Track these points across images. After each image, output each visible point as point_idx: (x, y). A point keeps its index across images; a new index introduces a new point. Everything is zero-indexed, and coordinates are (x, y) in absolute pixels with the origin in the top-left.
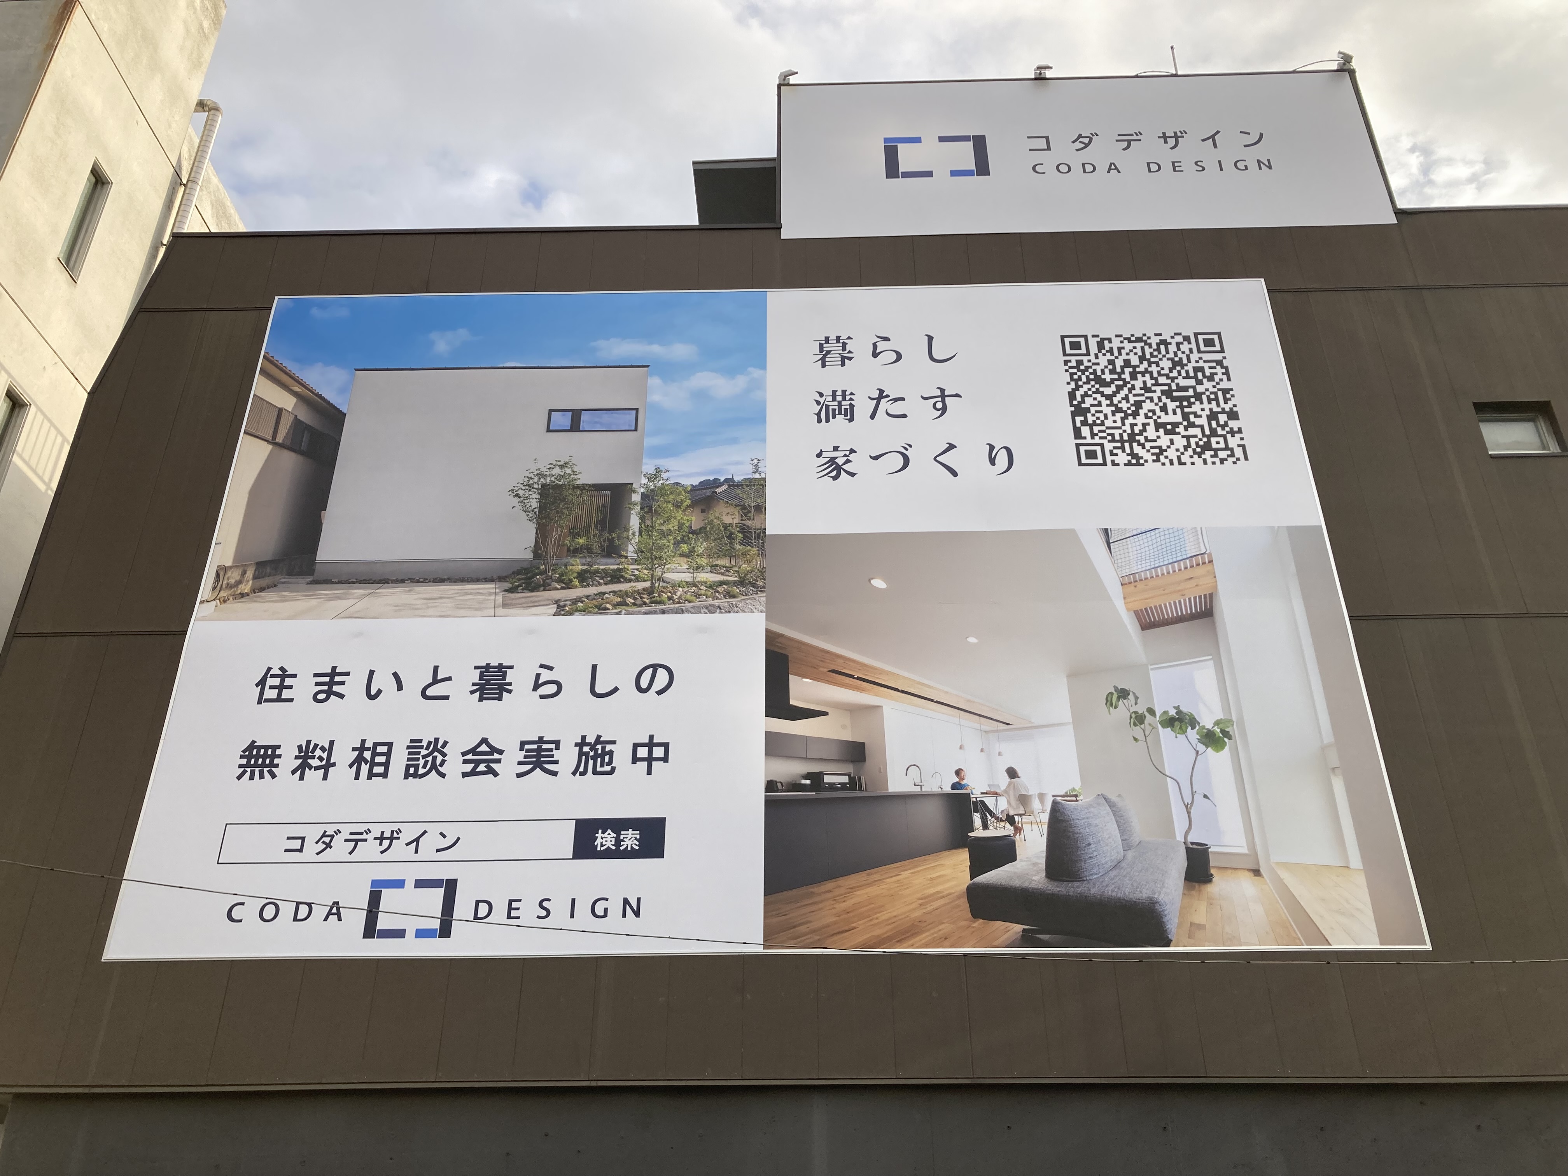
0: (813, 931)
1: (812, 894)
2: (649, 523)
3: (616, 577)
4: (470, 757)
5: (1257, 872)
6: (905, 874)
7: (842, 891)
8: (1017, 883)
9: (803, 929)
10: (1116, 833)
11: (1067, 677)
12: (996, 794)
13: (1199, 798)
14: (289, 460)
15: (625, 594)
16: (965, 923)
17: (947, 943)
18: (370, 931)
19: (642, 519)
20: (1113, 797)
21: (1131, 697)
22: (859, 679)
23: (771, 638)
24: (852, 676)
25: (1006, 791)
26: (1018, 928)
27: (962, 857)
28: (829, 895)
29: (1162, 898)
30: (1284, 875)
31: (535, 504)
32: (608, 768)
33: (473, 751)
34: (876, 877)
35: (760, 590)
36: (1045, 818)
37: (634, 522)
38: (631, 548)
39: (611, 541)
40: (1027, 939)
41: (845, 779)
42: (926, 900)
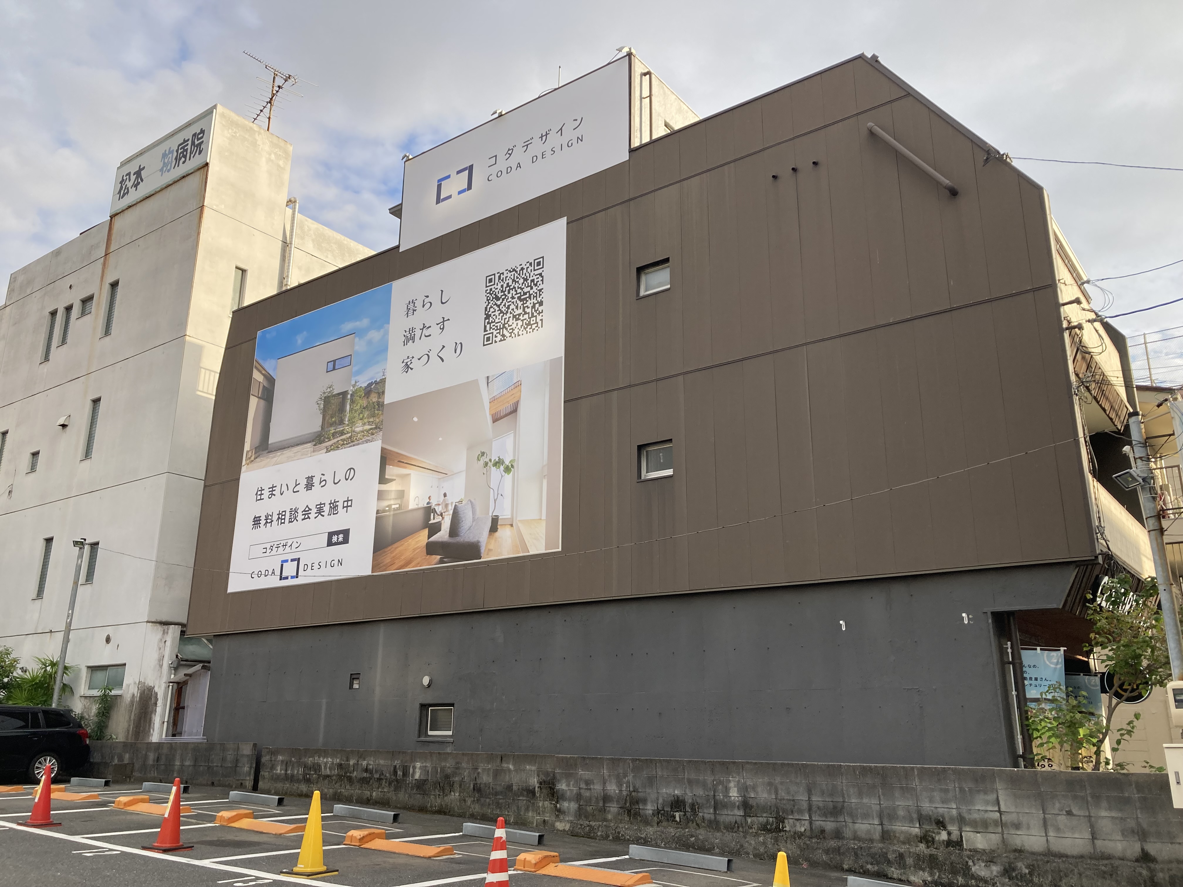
0: (384, 566)
1: (385, 552)
2: (352, 407)
3: (342, 433)
4: (304, 513)
5: (512, 525)
6: (410, 541)
7: (393, 549)
8: (440, 540)
9: (381, 565)
10: (471, 515)
11: (468, 449)
12: (439, 505)
13: (499, 495)
14: (262, 402)
15: (344, 440)
16: (424, 557)
17: (419, 565)
18: (281, 578)
19: (350, 406)
20: (473, 500)
21: (485, 455)
22: (406, 463)
23: (383, 450)
24: (403, 462)
25: (442, 503)
26: (439, 557)
27: (426, 532)
28: (390, 552)
29: (481, 540)
30: (520, 525)
31: (322, 406)
32: (336, 512)
33: (304, 511)
34: (402, 543)
35: (381, 429)
36: (451, 512)
37: (348, 407)
38: (347, 420)
39: (341, 418)
40: (441, 561)
41: (398, 506)
42: (415, 550)
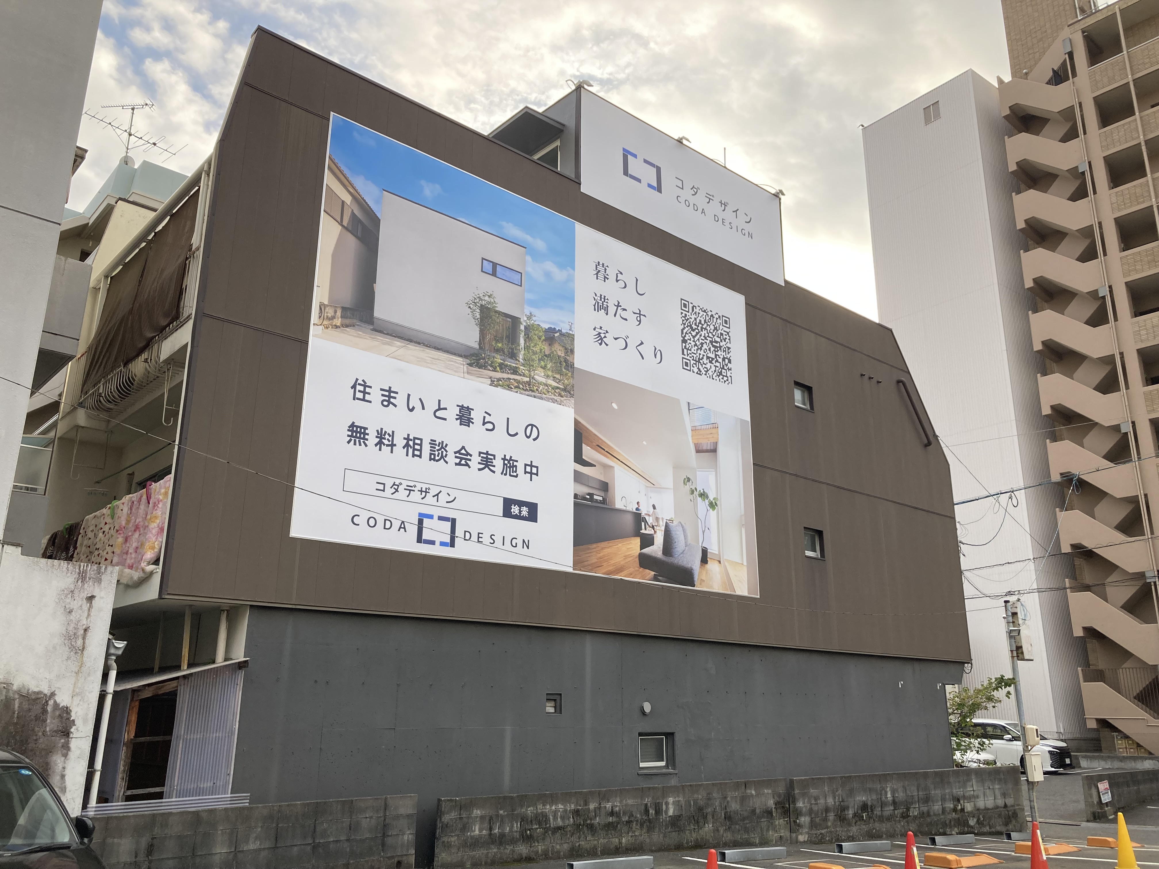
0: (589, 565)
1: (589, 549)
2: (528, 344)
3: (515, 371)
4: (457, 455)
5: (720, 562)
6: (620, 545)
7: (599, 548)
8: (653, 555)
9: (586, 563)
10: (683, 539)
11: (673, 468)
12: (649, 515)
13: (707, 529)
15: (518, 382)
16: (637, 569)
17: (632, 576)
18: (419, 540)
19: (525, 340)
20: (683, 524)
21: (691, 481)
22: (607, 452)
23: (577, 423)
24: (604, 450)
25: (652, 514)
26: (653, 573)
27: (637, 541)
28: (594, 550)
29: (694, 567)
30: (726, 564)
31: (478, 316)
32: (515, 474)
33: (458, 452)
34: (611, 545)
35: (572, 396)
36: (663, 528)
37: (522, 341)
38: (521, 357)
39: (512, 349)
40: (655, 578)
41: (601, 499)
42: (626, 557)
